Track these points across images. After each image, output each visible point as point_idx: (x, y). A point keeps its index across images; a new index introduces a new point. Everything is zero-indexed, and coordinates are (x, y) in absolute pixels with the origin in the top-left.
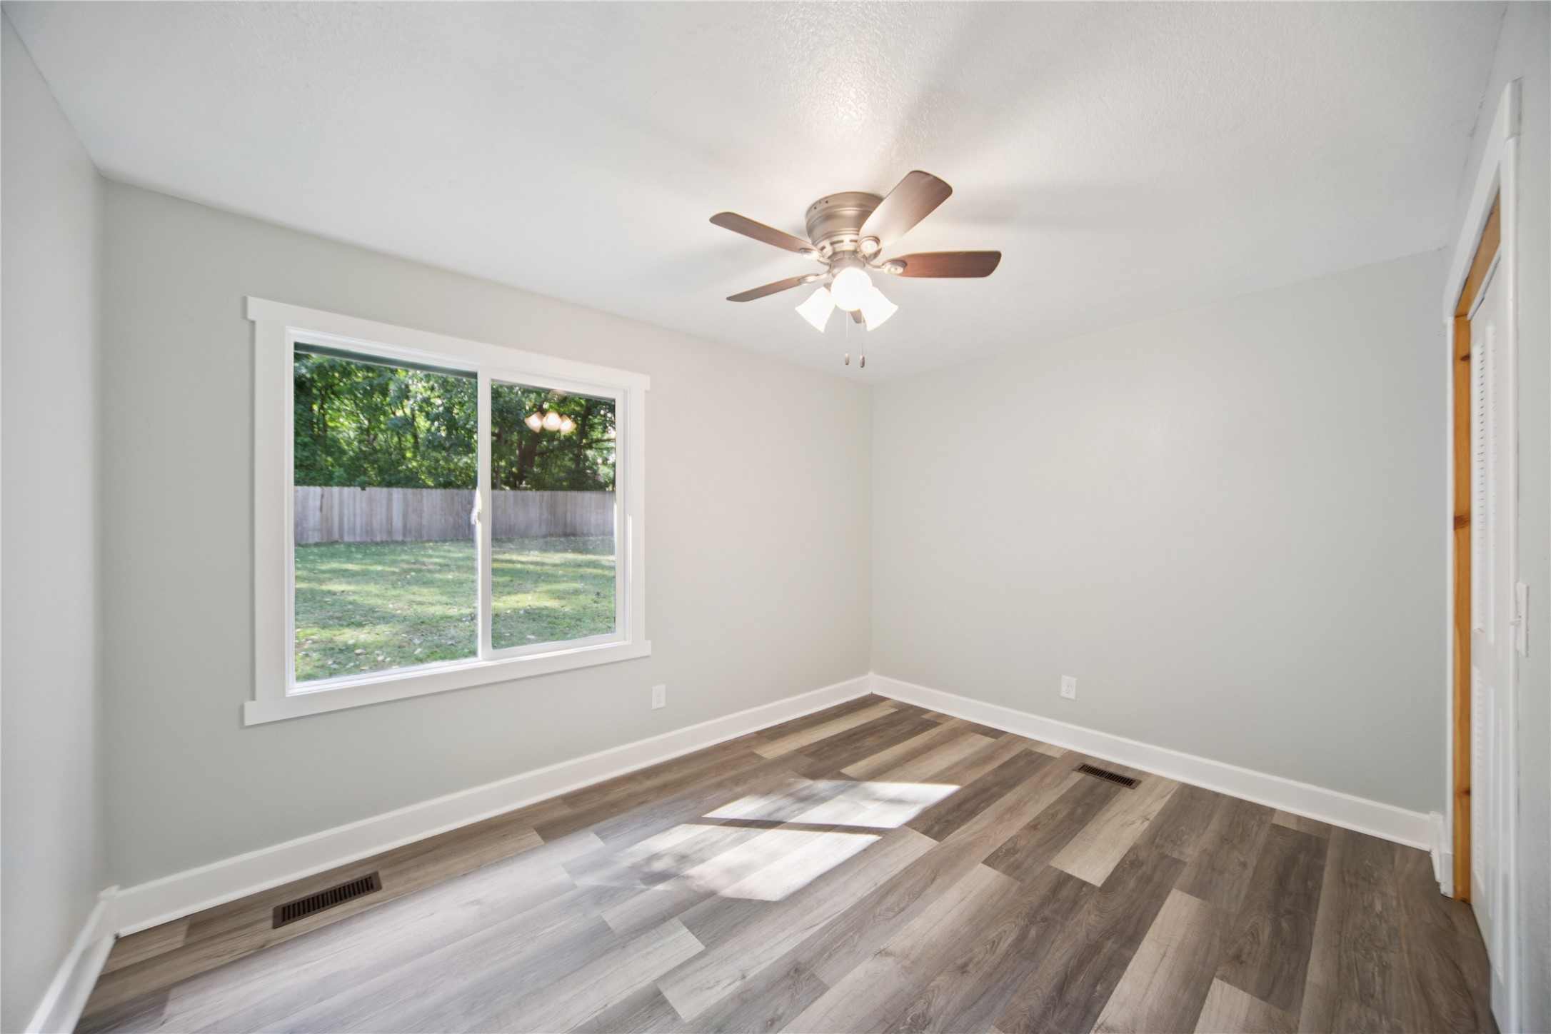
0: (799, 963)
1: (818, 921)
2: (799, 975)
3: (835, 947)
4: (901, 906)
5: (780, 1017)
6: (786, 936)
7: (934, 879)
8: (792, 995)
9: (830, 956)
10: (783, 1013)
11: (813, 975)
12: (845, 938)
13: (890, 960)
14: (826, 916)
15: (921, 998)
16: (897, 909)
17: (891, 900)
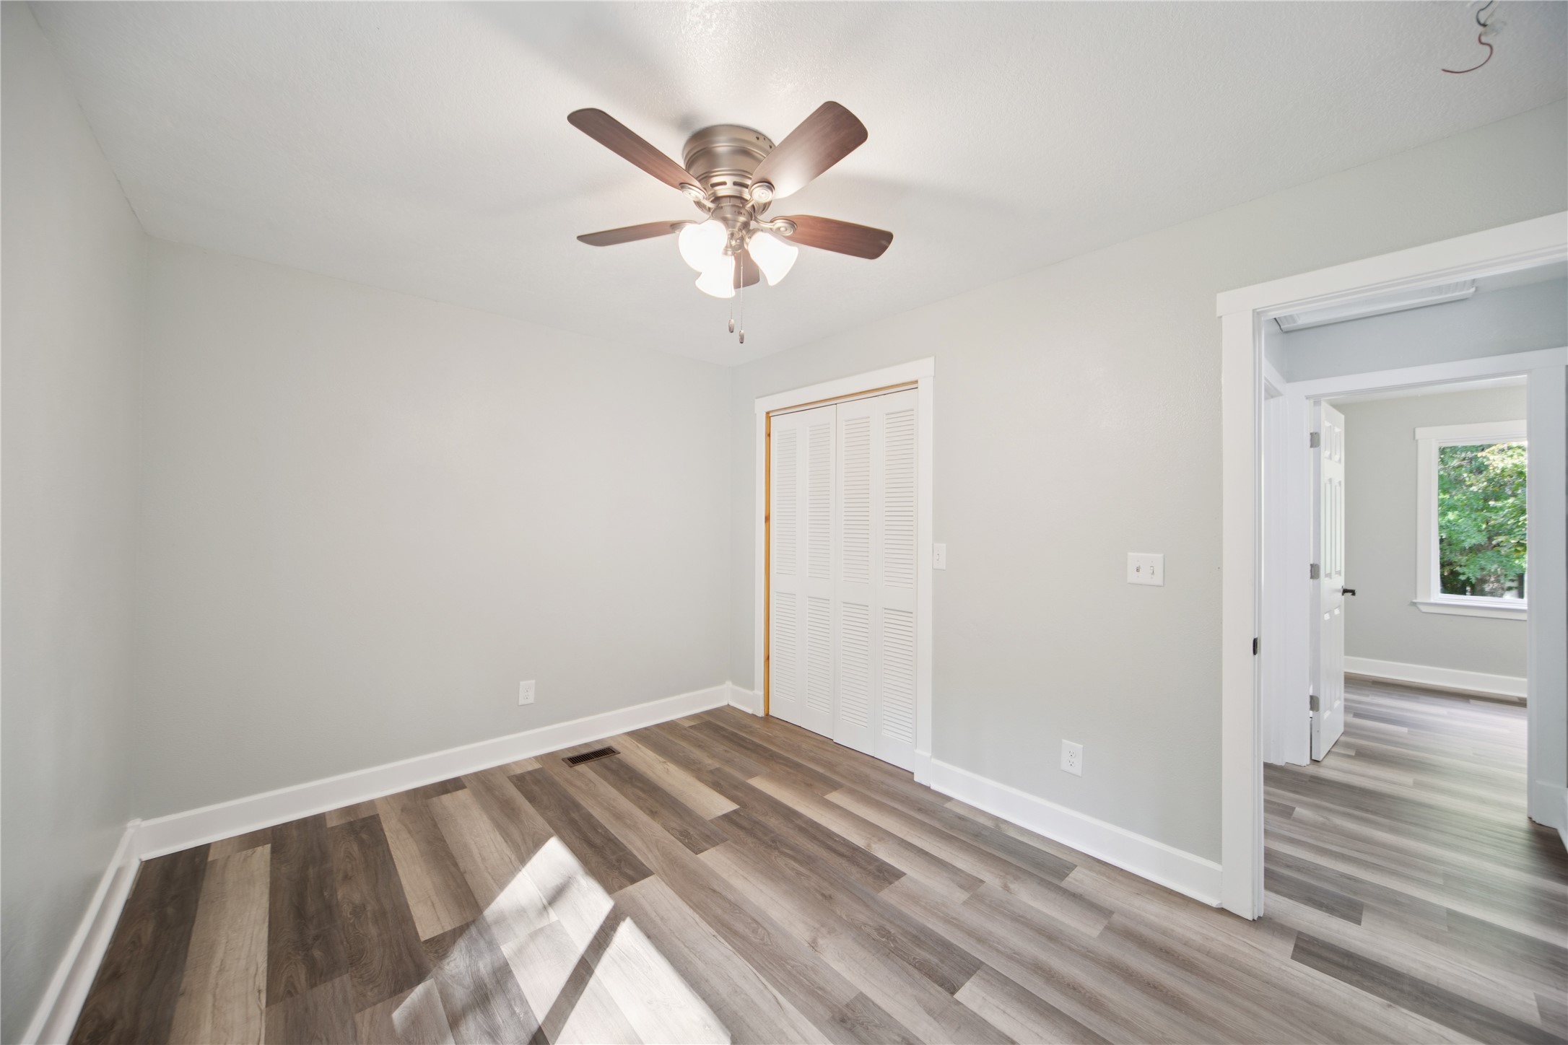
0: (833, 1018)
1: (770, 996)
2: (849, 1019)
3: (807, 983)
4: (750, 921)
5: (904, 1038)
6: (793, 1030)
7: (714, 891)
8: (876, 1026)
9: (820, 988)
10: (899, 1035)
11: (847, 1005)
12: (794, 972)
13: (820, 941)
14: (761, 987)
15: (861, 928)
16: (755, 925)
17: (740, 927)
